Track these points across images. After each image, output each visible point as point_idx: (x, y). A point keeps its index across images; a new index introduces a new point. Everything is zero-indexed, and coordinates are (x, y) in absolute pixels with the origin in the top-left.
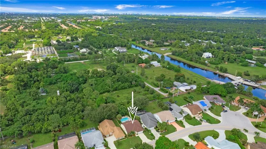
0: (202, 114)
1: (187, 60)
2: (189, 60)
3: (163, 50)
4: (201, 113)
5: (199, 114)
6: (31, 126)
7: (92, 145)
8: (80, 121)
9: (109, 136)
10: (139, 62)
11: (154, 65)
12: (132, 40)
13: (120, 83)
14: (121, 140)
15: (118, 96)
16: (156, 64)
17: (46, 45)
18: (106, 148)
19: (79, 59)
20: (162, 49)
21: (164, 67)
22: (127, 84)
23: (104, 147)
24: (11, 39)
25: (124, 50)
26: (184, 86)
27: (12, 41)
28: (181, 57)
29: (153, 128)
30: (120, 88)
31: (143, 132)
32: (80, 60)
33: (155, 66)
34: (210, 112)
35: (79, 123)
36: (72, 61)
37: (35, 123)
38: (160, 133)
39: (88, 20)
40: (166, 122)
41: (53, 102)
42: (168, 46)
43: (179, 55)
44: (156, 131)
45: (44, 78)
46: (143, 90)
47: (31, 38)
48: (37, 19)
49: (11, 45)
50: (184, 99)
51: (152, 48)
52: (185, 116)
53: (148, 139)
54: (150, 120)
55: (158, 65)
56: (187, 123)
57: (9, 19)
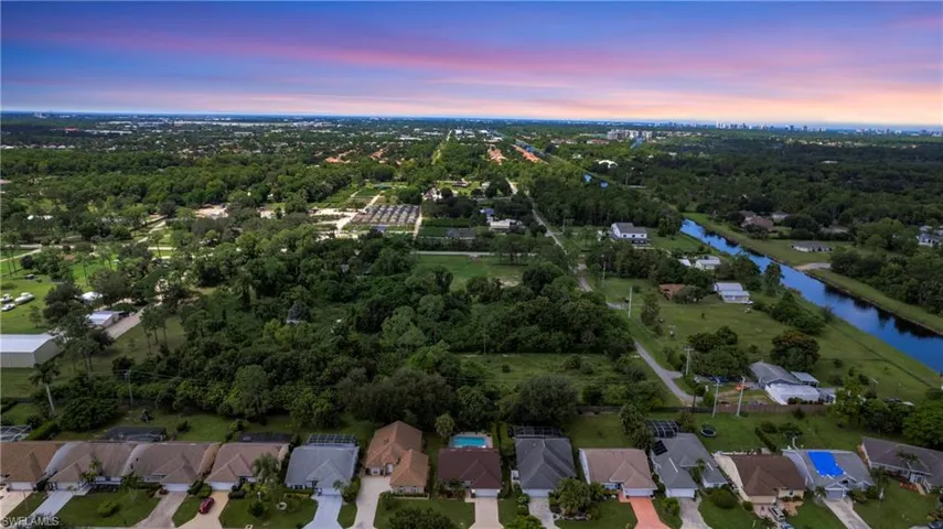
0: (799, 504)
1: (893, 296)
2: (900, 299)
3: (805, 250)
4: (797, 499)
5: (786, 500)
6: (199, 386)
7: (308, 479)
8: (322, 406)
9: (381, 474)
10: (663, 278)
11: (723, 294)
12: (698, 207)
13: (535, 328)
14: (407, 495)
15: (506, 370)
16: (729, 293)
17: (407, 201)
18: (345, 504)
19: (470, 246)
20: (801, 246)
21: (758, 307)
22: (557, 336)
23: (341, 499)
24: (324, 177)
25: (638, 236)
26: (790, 384)
27: (324, 183)
28: (870, 285)
29: (545, 493)
30: (529, 345)
31: (499, 496)
32: (471, 250)
33: (726, 300)
34: (851, 508)
35: (318, 410)
36: (445, 250)
37: (210, 382)
38: (558, 516)
39: (585, 142)
40: (611, 486)
41: (277, 334)
42: (839, 238)
43: (860, 276)
44: (548, 508)
45: (323, 278)
46: (609, 367)
47: (382, 181)
48: (435, 133)
49: (317, 192)
50: (757, 432)
51: (759, 238)
52: (709, 491)
53: (500, 521)
54: (542, 461)
55: (737, 297)
56: (701, 519)
57: (367, 133)
